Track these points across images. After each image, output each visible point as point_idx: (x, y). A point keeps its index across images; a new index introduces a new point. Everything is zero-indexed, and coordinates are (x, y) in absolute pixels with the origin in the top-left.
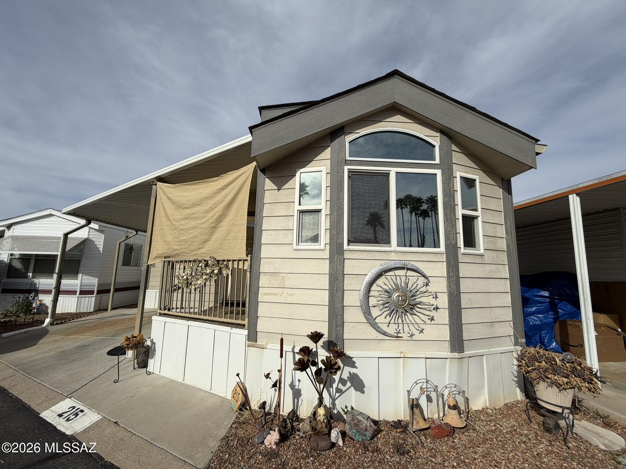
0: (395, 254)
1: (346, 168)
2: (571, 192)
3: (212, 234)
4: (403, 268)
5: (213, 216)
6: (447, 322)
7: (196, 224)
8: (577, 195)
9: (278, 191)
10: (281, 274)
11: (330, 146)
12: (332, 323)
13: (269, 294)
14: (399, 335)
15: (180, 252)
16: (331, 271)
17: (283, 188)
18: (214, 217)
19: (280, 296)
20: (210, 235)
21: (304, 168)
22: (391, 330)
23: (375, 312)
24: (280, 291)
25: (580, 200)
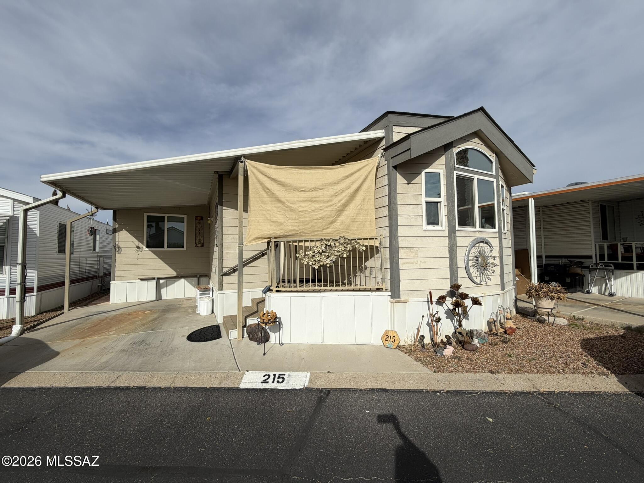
0: (477, 232)
1: (455, 172)
2: (531, 197)
3: (338, 216)
4: (482, 242)
5: (341, 200)
6: (499, 274)
7: (321, 207)
8: (534, 199)
9: (408, 185)
10: (415, 248)
11: (444, 154)
12: (453, 279)
13: (407, 263)
14: (482, 283)
15: (298, 233)
16: (450, 244)
17: (412, 182)
18: (342, 202)
19: (416, 264)
20: (336, 218)
21: (427, 168)
22: (478, 281)
23: (471, 270)
24: (415, 260)
25: (535, 201)
